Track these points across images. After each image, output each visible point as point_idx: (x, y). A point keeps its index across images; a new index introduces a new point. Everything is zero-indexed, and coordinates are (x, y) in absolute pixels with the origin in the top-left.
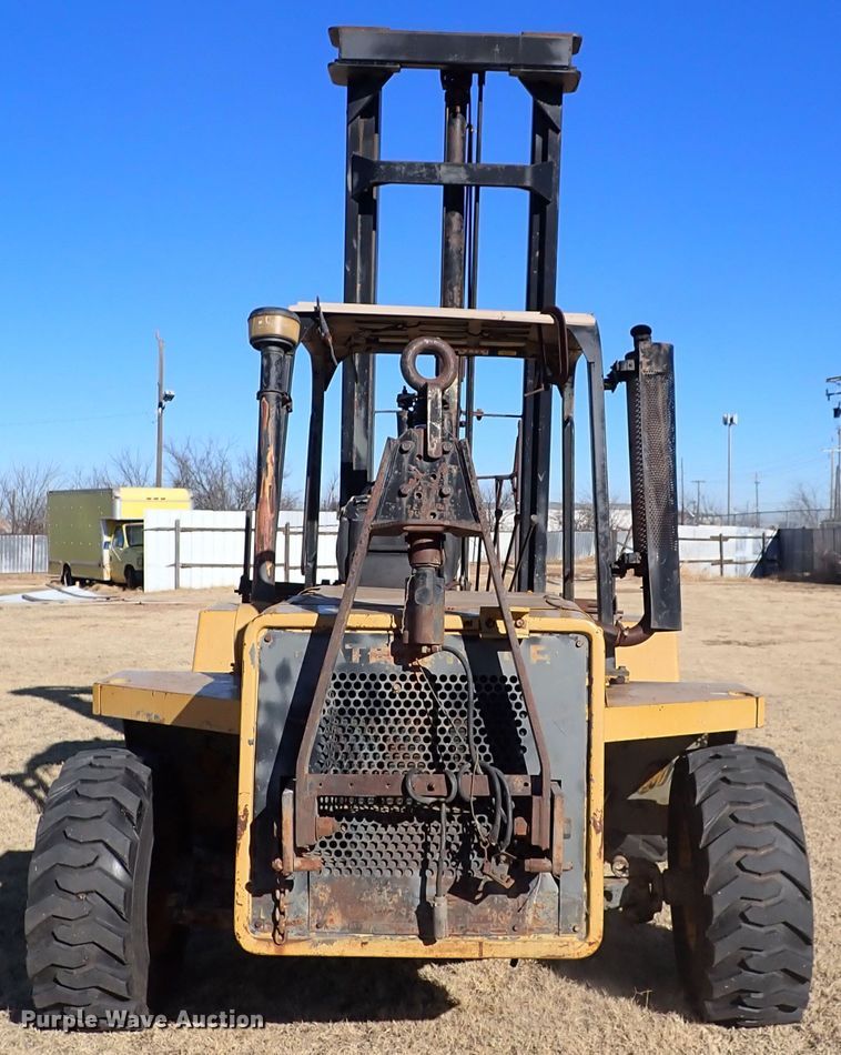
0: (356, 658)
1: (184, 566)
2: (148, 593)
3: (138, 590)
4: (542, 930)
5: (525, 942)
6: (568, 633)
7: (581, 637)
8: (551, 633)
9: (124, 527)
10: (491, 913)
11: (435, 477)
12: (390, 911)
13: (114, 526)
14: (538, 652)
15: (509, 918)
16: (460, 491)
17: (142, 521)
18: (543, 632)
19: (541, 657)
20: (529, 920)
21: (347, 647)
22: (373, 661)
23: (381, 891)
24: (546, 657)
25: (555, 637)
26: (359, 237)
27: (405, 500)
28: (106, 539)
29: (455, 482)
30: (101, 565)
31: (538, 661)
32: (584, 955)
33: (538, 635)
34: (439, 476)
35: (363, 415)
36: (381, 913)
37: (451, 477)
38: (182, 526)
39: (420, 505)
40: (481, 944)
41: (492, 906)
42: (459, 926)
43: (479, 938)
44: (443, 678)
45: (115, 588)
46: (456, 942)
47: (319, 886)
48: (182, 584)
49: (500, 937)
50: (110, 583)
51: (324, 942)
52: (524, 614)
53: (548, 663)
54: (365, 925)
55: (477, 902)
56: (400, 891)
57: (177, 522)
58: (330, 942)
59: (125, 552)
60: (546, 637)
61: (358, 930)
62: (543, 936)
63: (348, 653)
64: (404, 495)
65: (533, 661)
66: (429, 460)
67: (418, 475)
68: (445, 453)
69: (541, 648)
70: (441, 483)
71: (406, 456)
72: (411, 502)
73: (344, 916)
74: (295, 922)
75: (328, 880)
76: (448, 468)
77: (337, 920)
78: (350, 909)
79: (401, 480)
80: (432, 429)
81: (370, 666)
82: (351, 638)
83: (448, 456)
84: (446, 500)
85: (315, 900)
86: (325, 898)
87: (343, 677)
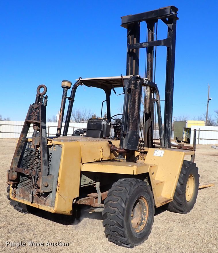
0: (30, 147)
1: (200, 139)
2: (191, 145)
3: (189, 144)
4: (49, 206)
6: (60, 145)
8: (57, 145)
9: (188, 129)
10: (41, 200)
13: (186, 129)
15: (44, 201)
16: (38, 115)
17: (190, 128)
19: (55, 149)
20: (47, 203)
22: (32, 148)
24: (56, 150)
25: (57, 146)
26: (130, 62)
28: (184, 132)
29: (38, 113)
30: (183, 138)
32: (53, 212)
33: (55, 145)
38: (200, 129)
40: (39, 205)
41: (42, 198)
42: (37, 201)
45: (185, 143)
46: (35, 204)
48: (200, 143)
50: (184, 142)
52: (52, 140)
54: (25, 197)
55: (40, 197)
57: (199, 129)
58: (20, 199)
59: (188, 135)
61: (24, 198)
63: (29, 146)
64: (31, 116)
65: (54, 150)
66: (35, 109)
67: (34, 112)
68: (37, 107)
69: (55, 148)
70: (36, 113)
71: (33, 108)
72: (32, 117)
73: (23, 195)
74: (17, 195)
75: (21, 188)
76: (38, 110)
77: (22, 195)
78: (23, 194)
79: (31, 113)
80: (36, 102)
81: (31, 149)
82: (30, 143)
83: (38, 108)
84: (37, 117)
85: (20, 191)
86: (21, 191)
87: (28, 150)
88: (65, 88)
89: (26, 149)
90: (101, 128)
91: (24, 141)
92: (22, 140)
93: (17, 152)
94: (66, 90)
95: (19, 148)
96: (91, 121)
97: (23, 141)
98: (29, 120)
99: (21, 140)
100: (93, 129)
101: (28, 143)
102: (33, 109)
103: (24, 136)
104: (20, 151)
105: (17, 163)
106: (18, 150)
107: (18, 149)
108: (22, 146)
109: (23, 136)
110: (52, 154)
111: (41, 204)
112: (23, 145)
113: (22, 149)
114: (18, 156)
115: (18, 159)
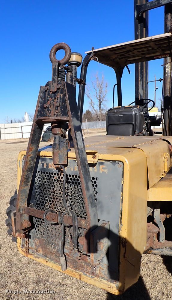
0: (45, 167)
4: (102, 278)
5: (95, 280)
6: (115, 161)
7: (120, 163)
8: (108, 161)
10: (84, 265)
11: (55, 99)
12: (54, 254)
14: (103, 168)
15: (91, 269)
16: (63, 104)
18: (105, 160)
19: (103, 170)
20: (98, 272)
21: (43, 162)
22: (50, 168)
23: (52, 246)
24: (106, 171)
25: (109, 163)
26: (139, 30)
27: (46, 109)
29: (62, 100)
31: (103, 172)
33: (103, 161)
34: (56, 98)
35: (142, 84)
36: (52, 254)
37: (60, 99)
39: (51, 111)
40: (80, 275)
42: (74, 266)
43: (80, 273)
44: (70, 176)
46: (73, 271)
47: (36, 239)
49: (88, 275)
51: (37, 257)
53: (107, 173)
54: (48, 255)
55: (79, 260)
56: (56, 248)
58: (38, 258)
60: (106, 162)
61: (46, 256)
62: (103, 280)
63: (43, 164)
64: (45, 108)
65: (101, 172)
66: (53, 93)
67: (50, 99)
68: (58, 89)
69: (104, 167)
70: (57, 101)
71: (47, 92)
72: (48, 110)
73: (43, 251)
74: (32, 248)
75: (38, 238)
76: (60, 95)
77: (41, 251)
78: (44, 249)
79: (45, 102)
80: (53, 80)
81: (49, 170)
82: (44, 160)
83: (60, 90)
84: (59, 108)
85: (36, 243)
86: (38, 243)
87: (42, 172)
88: (74, 65)
89: (38, 170)
90: (132, 121)
91: (35, 157)
92: (32, 156)
93: (25, 179)
94: (76, 69)
95: (27, 171)
96: (114, 112)
97: (32, 159)
98: (43, 118)
99: (30, 156)
100: (118, 123)
101: (40, 160)
102: (49, 95)
103: (34, 148)
104: (29, 177)
105: (26, 197)
106: (26, 176)
107: (26, 173)
108: (32, 167)
109: (32, 148)
110: (97, 179)
111: (84, 274)
112: (33, 164)
113: (33, 172)
114: (27, 185)
115: (28, 190)
